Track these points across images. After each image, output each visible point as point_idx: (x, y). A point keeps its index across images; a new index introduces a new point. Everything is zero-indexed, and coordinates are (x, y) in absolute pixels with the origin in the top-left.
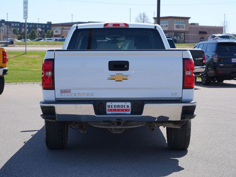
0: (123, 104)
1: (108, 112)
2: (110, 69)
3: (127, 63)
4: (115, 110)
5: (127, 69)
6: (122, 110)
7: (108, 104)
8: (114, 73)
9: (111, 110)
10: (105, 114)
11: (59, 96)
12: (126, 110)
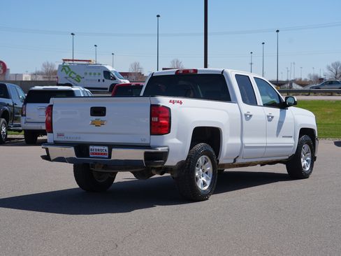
0: (102, 148)
1: (91, 156)
2: (92, 115)
3: (104, 109)
4: (96, 154)
5: (104, 115)
6: (102, 154)
7: (91, 147)
8: (94, 118)
9: (93, 154)
10: (89, 157)
11: (57, 139)
12: (105, 154)
